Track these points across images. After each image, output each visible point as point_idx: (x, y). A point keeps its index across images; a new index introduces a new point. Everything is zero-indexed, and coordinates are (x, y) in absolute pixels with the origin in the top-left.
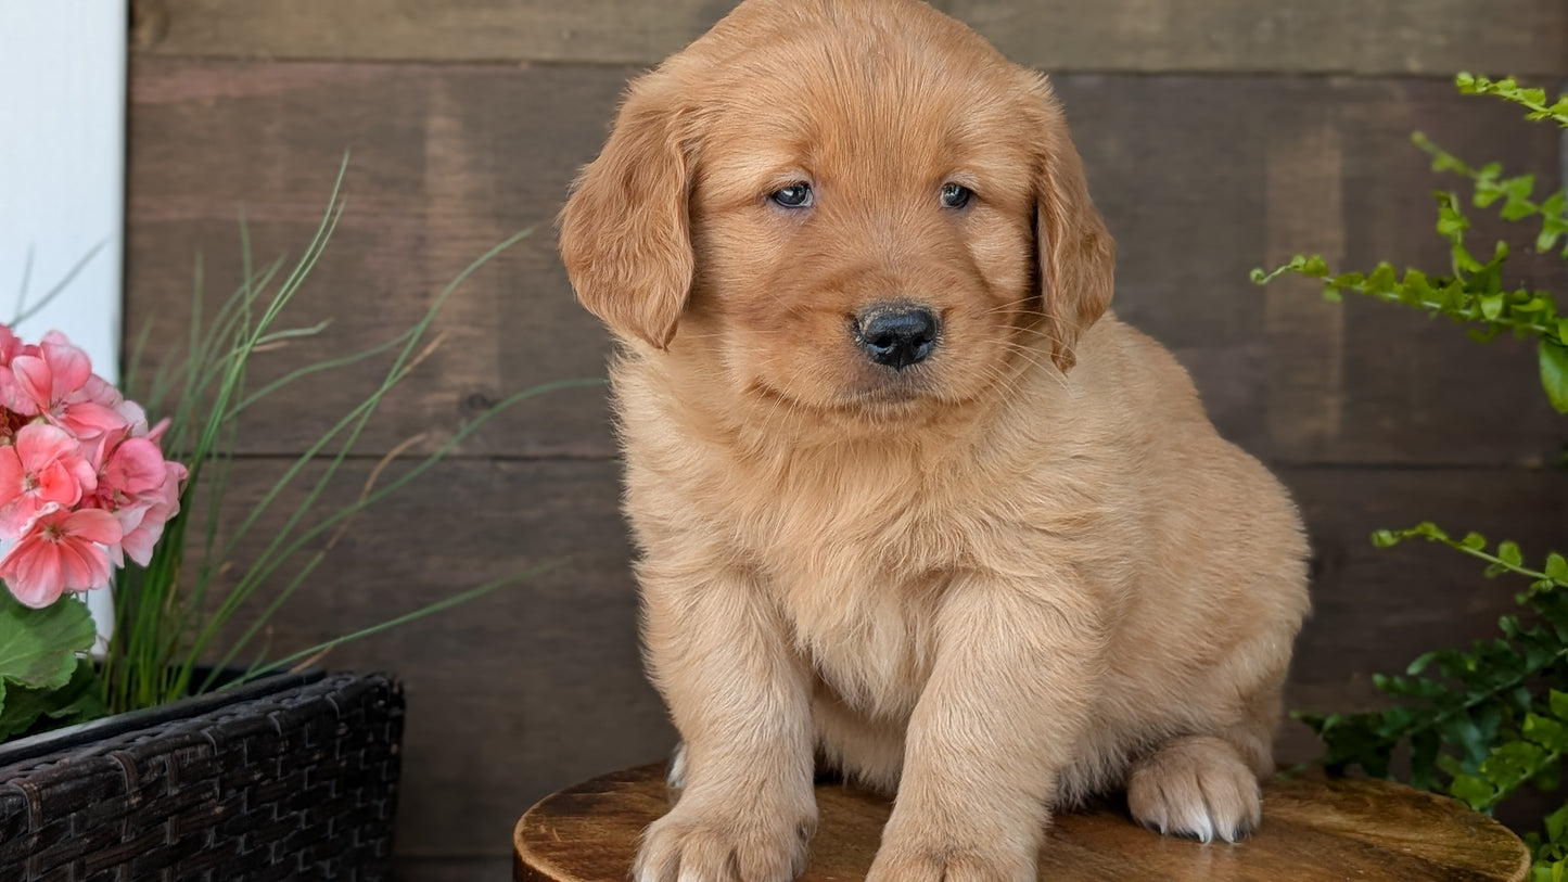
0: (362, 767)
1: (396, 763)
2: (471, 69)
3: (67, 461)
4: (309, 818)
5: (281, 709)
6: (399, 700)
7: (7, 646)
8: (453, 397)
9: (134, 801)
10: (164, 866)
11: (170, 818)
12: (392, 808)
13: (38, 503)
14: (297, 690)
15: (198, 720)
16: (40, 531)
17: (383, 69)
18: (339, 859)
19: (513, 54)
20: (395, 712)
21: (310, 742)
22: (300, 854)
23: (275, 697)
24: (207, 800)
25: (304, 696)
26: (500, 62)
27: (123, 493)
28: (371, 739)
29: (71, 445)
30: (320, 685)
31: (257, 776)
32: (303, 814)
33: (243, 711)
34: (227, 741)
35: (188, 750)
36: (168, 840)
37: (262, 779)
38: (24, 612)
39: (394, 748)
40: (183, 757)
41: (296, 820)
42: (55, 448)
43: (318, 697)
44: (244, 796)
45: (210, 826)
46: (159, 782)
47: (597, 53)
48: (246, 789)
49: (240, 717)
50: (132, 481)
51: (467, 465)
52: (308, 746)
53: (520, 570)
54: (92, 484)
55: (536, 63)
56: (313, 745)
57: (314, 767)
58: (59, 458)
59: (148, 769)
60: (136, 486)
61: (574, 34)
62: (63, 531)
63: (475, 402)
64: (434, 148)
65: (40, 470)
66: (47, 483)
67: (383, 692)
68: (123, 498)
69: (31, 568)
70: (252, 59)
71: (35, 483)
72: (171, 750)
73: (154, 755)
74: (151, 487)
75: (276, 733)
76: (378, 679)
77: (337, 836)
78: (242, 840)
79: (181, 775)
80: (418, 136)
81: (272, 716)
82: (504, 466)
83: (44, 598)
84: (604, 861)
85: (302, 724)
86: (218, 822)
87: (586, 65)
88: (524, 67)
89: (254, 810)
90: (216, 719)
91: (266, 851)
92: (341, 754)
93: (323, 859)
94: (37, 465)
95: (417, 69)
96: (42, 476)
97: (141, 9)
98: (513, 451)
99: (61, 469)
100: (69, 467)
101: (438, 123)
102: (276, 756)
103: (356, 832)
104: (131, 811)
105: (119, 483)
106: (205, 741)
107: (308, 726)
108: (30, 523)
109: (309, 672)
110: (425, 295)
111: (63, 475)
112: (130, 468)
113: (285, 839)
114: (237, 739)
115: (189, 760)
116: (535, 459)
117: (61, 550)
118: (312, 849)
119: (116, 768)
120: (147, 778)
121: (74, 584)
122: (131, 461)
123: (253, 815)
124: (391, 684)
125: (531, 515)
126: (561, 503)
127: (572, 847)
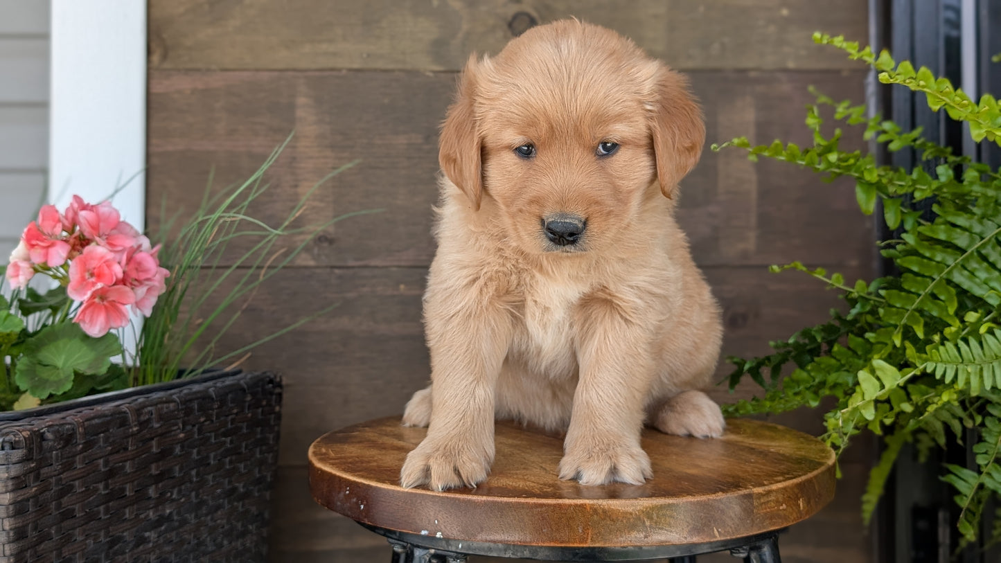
0: (260, 417)
1: (279, 417)
2: (318, 74)
3: (108, 264)
4: (231, 442)
5: (215, 387)
6: (280, 385)
7: (77, 356)
8: (310, 237)
9: (135, 429)
10: (152, 463)
11: (155, 439)
12: (277, 437)
13: (94, 284)
14: (226, 378)
15: (173, 391)
16: (95, 298)
17: (276, 74)
18: (249, 463)
19: (339, 65)
20: (278, 390)
21: (231, 403)
22: (227, 460)
23: (214, 381)
24: (175, 430)
25: (229, 381)
26: (332, 69)
27: (136, 280)
28: (264, 403)
29: (110, 256)
30: (238, 376)
31: (202, 419)
32: (228, 439)
33: (196, 388)
34: (186, 402)
35: (165, 405)
36: (154, 450)
37: (205, 421)
38: (86, 337)
39: (277, 409)
40: (162, 408)
41: (225, 442)
42: (102, 258)
43: (236, 381)
44: (195, 429)
45: (177, 444)
46: (149, 421)
47: (380, 64)
48: (197, 426)
49: (194, 390)
50: (141, 274)
51: (318, 271)
52: (230, 405)
53: (344, 322)
54: (120, 275)
55: (350, 70)
56: (232, 405)
57: (233, 416)
58: (105, 262)
59: (142, 414)
60: (143, 276)
61: (369, 55)
62: (106, 298)
63: (322, 239)
64: (300, 113)
65: (94, 268)
66: (99, 276)
67: (271, 381)
68: (136, 283)
69: (92, 316)
70: (208, 70)
71: (92, 275)
72: (156, 404)
73: (146, 407)
74: (149, 276)
75: (213, 399)
76: (268, 374)
77: (247, 451)
78: (195, 451)
79: (161, 418)
80: (292, 107)
81: (211, 390)
82: (337, 271)
83: (100, 331)
84: (359, 464)
85: (227, 394)
86: (182, 442)
87: (375, 70)
88: (344, 72)
89: (201, 436)
90: (181, 391)
91: (208, 457)
92: (249, 409)
93: (241, 462)
94: (94, 266)
95: (291, 74)
96: (95, 271)
97: (153, 45)
98: (341, 264)
99: (105, 268)
100: (109, 266)
101: (301, 100)
102: (213, 409)
103: (258, 450)
104: (133, 435)
105: (134, 275)
106: (174, 401)
107: (230, 396)
108: (89, 294)
109: (235, 370)
110: (296, 186)
111: (106, 271)
112: (139, 267)
113: (219, 451)
114: (191, 401)
115: (165, 410)
116: (353, 267)
117: (106, 307)
118: (234, 457)
119: (125, 412)
120: (143, 418)
121: (113, 325)
122: (139, 264)
123: (201, 439)
124: (275, 377)
125: (351, 295)
126: (366, 289)
127: (341, 458)
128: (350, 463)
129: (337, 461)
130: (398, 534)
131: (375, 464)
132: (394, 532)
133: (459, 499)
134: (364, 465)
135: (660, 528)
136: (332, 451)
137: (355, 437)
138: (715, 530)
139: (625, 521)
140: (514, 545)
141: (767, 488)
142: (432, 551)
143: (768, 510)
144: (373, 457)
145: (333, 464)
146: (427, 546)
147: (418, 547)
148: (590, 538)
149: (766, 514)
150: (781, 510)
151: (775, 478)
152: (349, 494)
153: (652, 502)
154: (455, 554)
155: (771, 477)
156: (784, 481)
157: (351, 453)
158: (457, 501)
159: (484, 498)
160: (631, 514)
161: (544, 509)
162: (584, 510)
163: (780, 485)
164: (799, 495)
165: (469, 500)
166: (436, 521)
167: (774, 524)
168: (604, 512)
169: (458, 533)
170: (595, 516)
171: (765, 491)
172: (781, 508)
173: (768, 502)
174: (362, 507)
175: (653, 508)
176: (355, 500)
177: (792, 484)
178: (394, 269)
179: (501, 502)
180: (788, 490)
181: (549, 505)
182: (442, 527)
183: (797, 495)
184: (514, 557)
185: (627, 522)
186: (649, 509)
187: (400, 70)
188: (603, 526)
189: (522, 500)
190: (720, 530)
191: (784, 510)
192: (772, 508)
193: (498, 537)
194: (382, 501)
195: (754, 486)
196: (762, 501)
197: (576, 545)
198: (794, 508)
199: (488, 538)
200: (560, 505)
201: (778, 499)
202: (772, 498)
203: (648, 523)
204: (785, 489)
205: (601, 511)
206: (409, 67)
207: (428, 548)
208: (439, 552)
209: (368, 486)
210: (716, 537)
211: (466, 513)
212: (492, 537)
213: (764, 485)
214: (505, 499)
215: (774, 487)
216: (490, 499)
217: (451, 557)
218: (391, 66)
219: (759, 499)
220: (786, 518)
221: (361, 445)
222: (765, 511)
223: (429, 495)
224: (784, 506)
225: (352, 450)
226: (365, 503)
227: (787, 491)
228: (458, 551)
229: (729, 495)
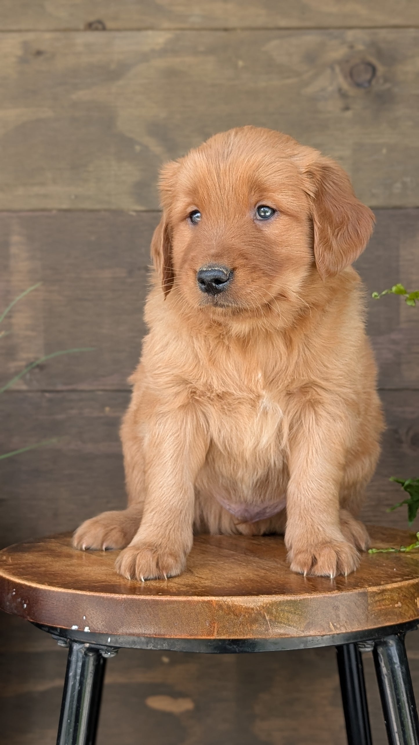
2: (30, 214)
8: (23, 363)
19: (49, 207)
26: (43, 210)
47: (87, 205)
51: (30, 395)
53: (53, 442)
55: (60, 210)
61: (76, 197)
63: (33, 366)
64: (14, 250)
80: (6, 245)
82: (47, 395)
84: (29, 569)
87: (83, 210)
88: (54, 212)
95: (5, 214)
98: (50, 388)
101: (15, 239)
110: (11, 317)
116: (62, 391)
125: (60, 417)
126: (74, 412)
127: (16, 564)
128: (23, 568)
129: (11, 567)
130: (59, 631)
131: (43, 569)
132: (55, 629)
133: (103, 598)
134: (34, 570)
135: (278, 622)
136: (11, 558)
137: (39, 546)
138: (331, 624)
139: (247, 616)
140: (155, 638)
141: (381, 587)
142: (87, 645)
143: (383, 607)
144: (45, 563)
145: (6, 569)
146: (82, 640)
147: (76, 642)
148: (216, 631)
149: (380, 610)
150: (396, 608)
151: (394, 579)
152: (15, 595)
153: (272, 599)
154: (106, 648)
155: (390, 578)
156: (400, 581)
157: (27, 560)
158: (101, 599)
159: (125, 596)
160: (252, 609)
161: (175, 606)
162: (211, 606)
163: (395, 585)
164: (416, 595)
165: (112, 599)
166: (84, 618)
167: (389, 620)
168: (229, 607)
169: (103, 627)
170: (221, 611)
171: (379, 590)
172: (396, 606)
173: (383, 600)
174: (25, 606)
175: (272, 604)
176: (19, 600)
177: (408, 584)
178: (100, 393)
179: (139, 600)
180: (404, 589)
181: (179, 602)
182: (90, 622)
183: (413, 595)
184: (155, 649)
185: (248, 616)
186: (268, 605)
187: (106, 210)
188: (228, 620)
189: (157, 598)
190: (335, 624)
191: (399, 607)
192: (386, 605)
193: (136, 631)
194: (41, 600)
195: (370, 586)
196: (377, 599)
197: (203, 637)
198: (410, 606)
199: (128, 632)
200: (189, 602)
201: (392, 597)
202: (387, 596)
203: (267, 618)
204: (400, 588)
205: (225, 607)
206: (113, 207)
207: (83, 643)
208: (93, 646)
209: (30, 587)
210: (331, 631)
211: (108, 609)
212: (131, 631)
213: (380, 585)
214: (142, 597)
215: (389, 587)
216: (130, 597)
217: (102, 649)
218: (97, 207)
219: (374, 597)
220: (401, 615)
221: (41, 553)
222: (379, 608)
223: (78, 594)
224: (400, 604)
225: (29, 558)
226: (27, 602)
227: (402, 591)
228: (108, 644)
229: (343, 593)
